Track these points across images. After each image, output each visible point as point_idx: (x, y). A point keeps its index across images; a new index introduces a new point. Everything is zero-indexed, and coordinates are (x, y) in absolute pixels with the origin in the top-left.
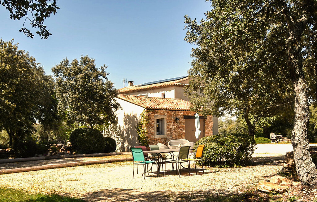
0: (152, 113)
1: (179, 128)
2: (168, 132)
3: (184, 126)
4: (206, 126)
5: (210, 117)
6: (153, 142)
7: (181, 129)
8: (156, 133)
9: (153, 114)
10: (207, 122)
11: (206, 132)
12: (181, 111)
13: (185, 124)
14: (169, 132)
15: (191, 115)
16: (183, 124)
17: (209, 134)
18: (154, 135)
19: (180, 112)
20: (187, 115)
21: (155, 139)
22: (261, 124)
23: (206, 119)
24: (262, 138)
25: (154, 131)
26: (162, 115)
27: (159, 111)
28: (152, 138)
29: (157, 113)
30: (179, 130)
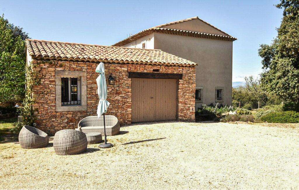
0: (48, 67)
1: (118, 93)
2: (89, 102)
3: (130, 90)
4: (179, 90)
5: (190, 76)
6: (54, 120)
7: (121, 95)
8: (59, 102)
9: (52, 69)
10: (183, 84)
11: (180, 100)
12: (123, 64)
13: (132, 86)
14: (94, 102)
15: (145, 71)
16: (128, 87)
17: (186, 104)
18: (55, 106)
19: (120, 67)
20: (136, 71)
21: (58, 114)
22: (289, 89)
23: (181, 79)
24: (292, 112)
25: (55, 99)
26: (74, 70)
27: (67, 64)
28: (49, 111)
29: (61, 66)
30: (118, 98)
